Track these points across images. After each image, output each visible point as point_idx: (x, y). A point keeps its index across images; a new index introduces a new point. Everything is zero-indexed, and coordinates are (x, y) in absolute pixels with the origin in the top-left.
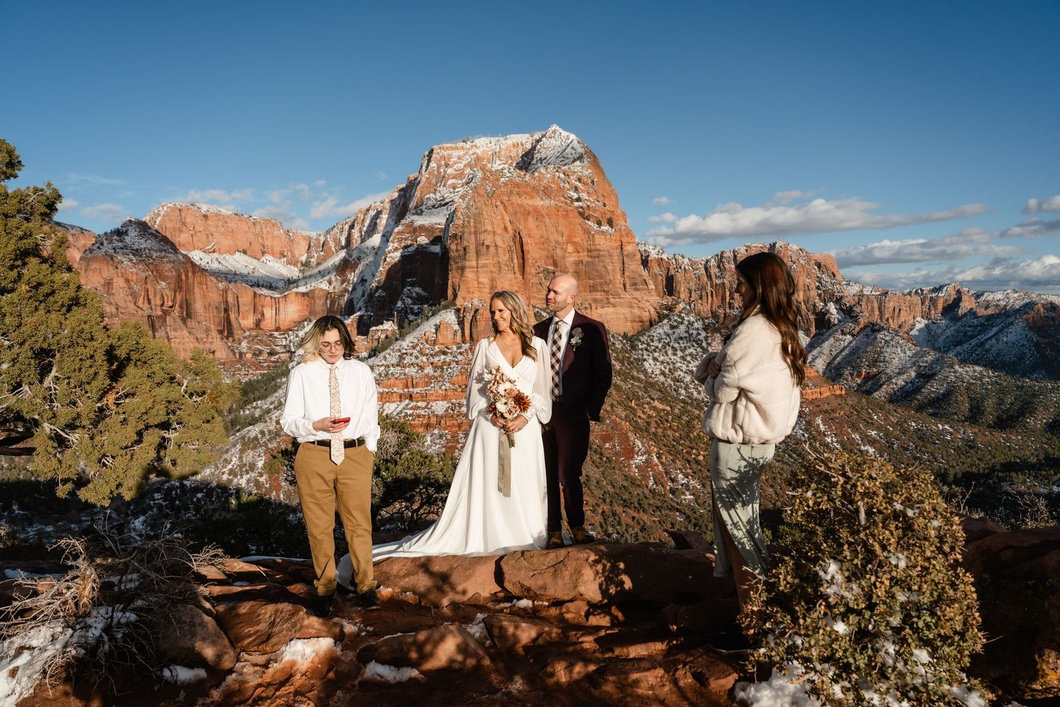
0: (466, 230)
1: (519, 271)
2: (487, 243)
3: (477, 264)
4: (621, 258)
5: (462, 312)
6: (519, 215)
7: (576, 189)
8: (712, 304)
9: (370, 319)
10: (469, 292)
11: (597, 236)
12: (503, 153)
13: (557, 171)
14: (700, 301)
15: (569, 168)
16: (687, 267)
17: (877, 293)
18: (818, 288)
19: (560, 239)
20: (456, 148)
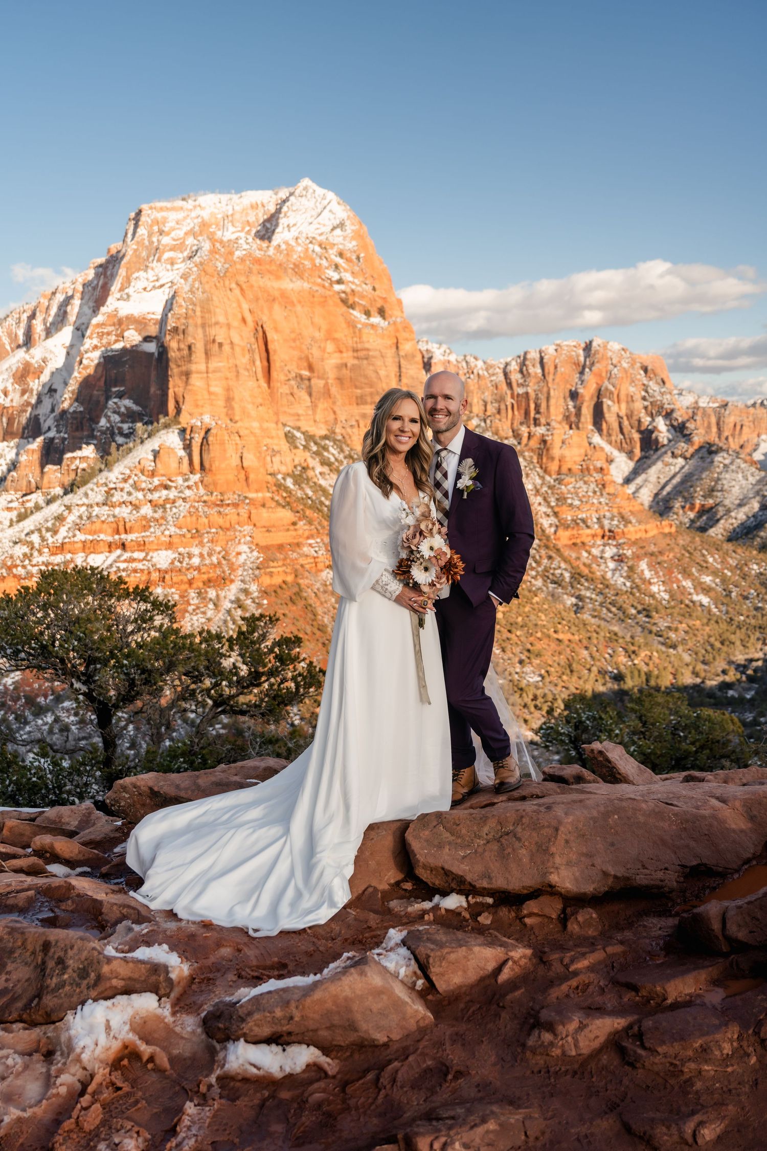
0: (190, 321)
1: (264, 377)
2: (219, 339)
3: (207, 367)
4: (397, 360)
5: (188, 432)
6: (261, 302)
7: (337, 267)
8: (513, 419)
9: (63, 443)
10: (197, 406)
11: (366, 331)
12: (237, 216)
13: (311, 242)
14: (498, 416)
15: (327, 239)
16: (481, 372)
17: (716, 405)
18: (644, 399)
19: (317, 334)
20: (173, 209)
